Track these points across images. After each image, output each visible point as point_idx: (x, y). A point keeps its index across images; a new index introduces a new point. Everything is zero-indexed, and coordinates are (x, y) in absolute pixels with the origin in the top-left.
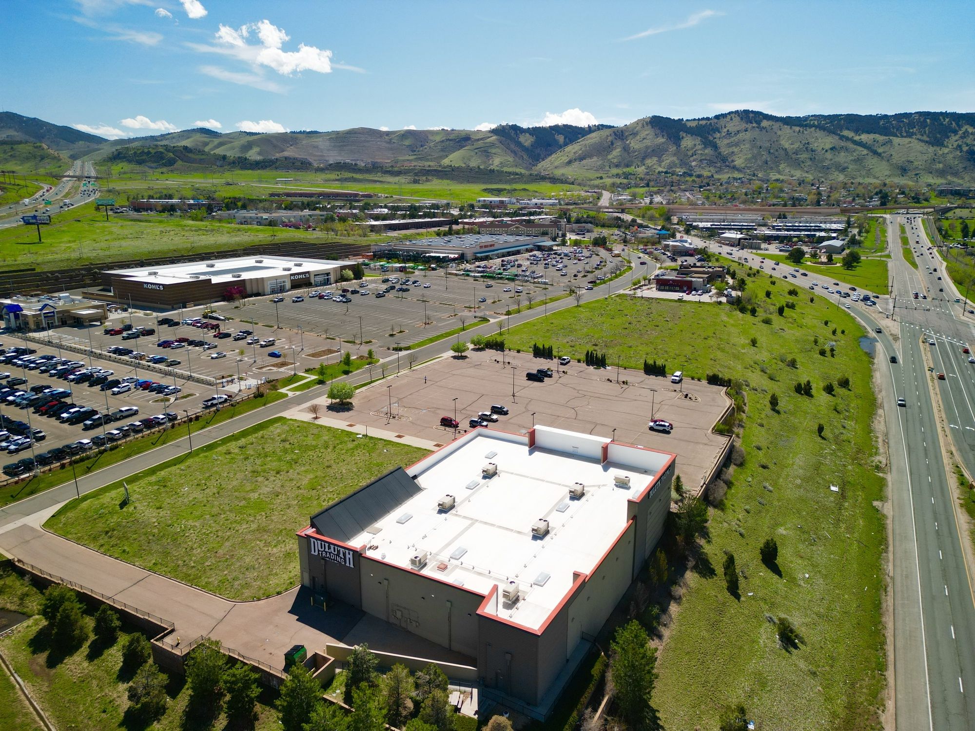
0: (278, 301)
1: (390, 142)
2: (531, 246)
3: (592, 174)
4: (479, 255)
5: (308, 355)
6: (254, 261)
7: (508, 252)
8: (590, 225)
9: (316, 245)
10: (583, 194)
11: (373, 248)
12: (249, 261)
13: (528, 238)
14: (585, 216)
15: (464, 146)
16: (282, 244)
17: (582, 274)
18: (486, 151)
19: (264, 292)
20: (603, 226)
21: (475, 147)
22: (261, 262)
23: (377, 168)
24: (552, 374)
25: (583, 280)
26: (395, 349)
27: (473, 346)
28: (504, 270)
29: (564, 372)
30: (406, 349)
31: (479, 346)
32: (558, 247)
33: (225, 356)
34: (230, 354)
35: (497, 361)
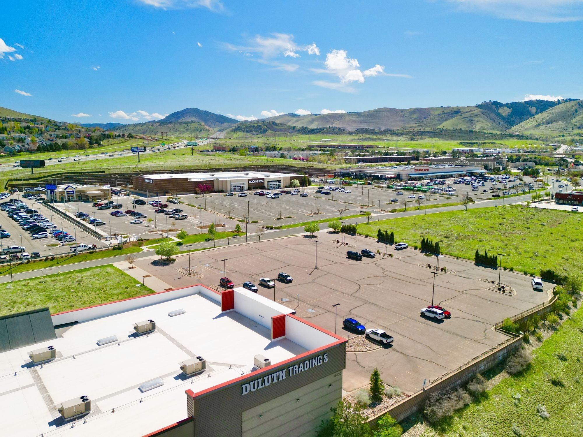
0: (228, 196)
1: (403, 116)
6: (243, 174)
15: (455, 117)
17: (492, 191)
19: (227, 190)
21: (463, 117)
22: (247, 174)
23: (388, 131)
24: (374, 255)
25: (489, 195)
26: (268, 228)
27: (332, 230)
28: (426, 185)
29: (390, 255)
30: (277, 228)
31: (337, 230)
32: (490, 175)
33: (141, 223)
34: (145, 222)
35: (338, 242)
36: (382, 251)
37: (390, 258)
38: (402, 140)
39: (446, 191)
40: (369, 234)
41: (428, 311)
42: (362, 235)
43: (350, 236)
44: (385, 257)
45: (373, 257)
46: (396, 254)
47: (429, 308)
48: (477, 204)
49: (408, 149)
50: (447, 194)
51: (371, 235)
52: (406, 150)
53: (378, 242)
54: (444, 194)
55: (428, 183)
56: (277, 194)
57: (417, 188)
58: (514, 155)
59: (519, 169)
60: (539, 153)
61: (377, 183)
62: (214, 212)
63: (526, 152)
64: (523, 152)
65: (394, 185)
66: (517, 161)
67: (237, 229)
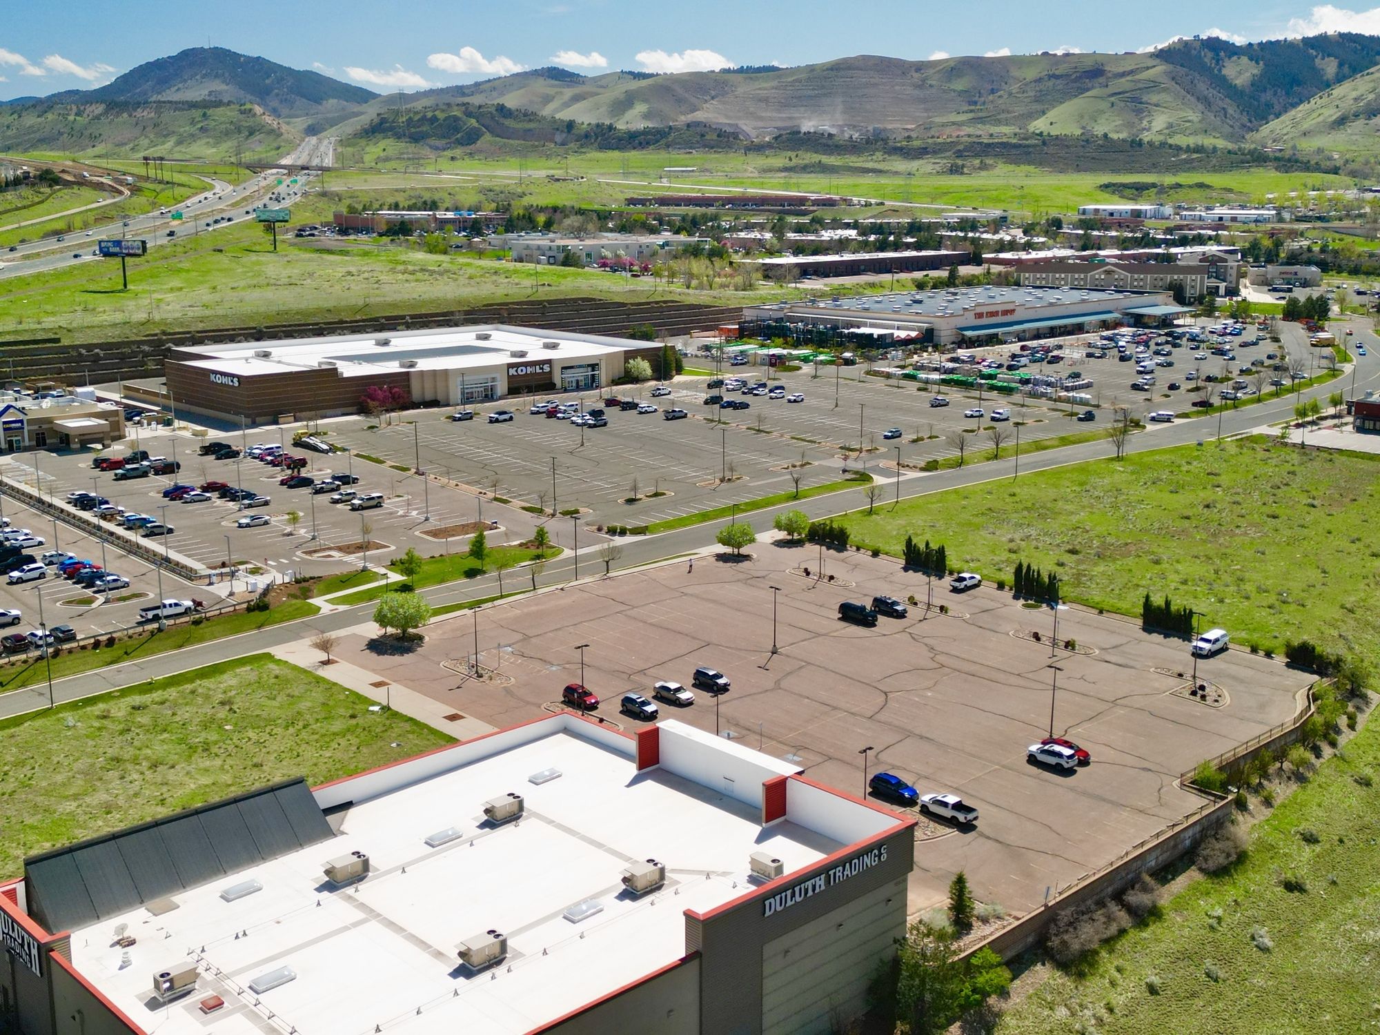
0: (460, 419)
1: (921, 86)
2: (1117, 316)
4: (968, 333)
5: (427, 533)
6: (473, 335)
7: (1052, 328)
8: (1314, 269)
10: (1351, 194)
12: (465, 336)
13: (1120, 296)
14: (1316, 249)
15: (1088, 90)
16: (549, 302)
17: (1192, 385)
18: (1137, 100)
19: (448, 399)
20: (1355, 271)
21: (1110, 90)
22: (486, 337)
23: (876, 141)
24: (905, 611)
25: (1183, 399)
26: (612, 531)
27: (782, 535)
28: (1010, 368)
29: (942, 608)
30: (637, 531)
31: (796, 536)
32: (1189, 320)
33: (266, 523)
34: (278, 521)
35: (807, 573)
36: (921, 597)
37: (943, 616)
38: (922, 171)
39: (1067, 389)
40: (881, 545)
41: (1043, 752)
42: (862, 551)
43: (832, 552)
44: (929, 615)
45: (901, 615)
46: (955, 603)
47: (1045, 743)
48: (1152, 434)
49: (943, 210)
50: (1067, 400)
51: (887, 548)
52: (939, 212)
53: (906, 569)
54: (1059, 400)
55: (1014, 356)
56: (601, 413)
57: (983, 377)
58: (1265, 232)
59: (1275, 290)
60: (1336, 224)
61: (871, 359)
62: (444, 480)
63: (1299, 220)
64: (1291, 221)
65: (922, 368)
66: (1269, 261)
67: (540, 538)
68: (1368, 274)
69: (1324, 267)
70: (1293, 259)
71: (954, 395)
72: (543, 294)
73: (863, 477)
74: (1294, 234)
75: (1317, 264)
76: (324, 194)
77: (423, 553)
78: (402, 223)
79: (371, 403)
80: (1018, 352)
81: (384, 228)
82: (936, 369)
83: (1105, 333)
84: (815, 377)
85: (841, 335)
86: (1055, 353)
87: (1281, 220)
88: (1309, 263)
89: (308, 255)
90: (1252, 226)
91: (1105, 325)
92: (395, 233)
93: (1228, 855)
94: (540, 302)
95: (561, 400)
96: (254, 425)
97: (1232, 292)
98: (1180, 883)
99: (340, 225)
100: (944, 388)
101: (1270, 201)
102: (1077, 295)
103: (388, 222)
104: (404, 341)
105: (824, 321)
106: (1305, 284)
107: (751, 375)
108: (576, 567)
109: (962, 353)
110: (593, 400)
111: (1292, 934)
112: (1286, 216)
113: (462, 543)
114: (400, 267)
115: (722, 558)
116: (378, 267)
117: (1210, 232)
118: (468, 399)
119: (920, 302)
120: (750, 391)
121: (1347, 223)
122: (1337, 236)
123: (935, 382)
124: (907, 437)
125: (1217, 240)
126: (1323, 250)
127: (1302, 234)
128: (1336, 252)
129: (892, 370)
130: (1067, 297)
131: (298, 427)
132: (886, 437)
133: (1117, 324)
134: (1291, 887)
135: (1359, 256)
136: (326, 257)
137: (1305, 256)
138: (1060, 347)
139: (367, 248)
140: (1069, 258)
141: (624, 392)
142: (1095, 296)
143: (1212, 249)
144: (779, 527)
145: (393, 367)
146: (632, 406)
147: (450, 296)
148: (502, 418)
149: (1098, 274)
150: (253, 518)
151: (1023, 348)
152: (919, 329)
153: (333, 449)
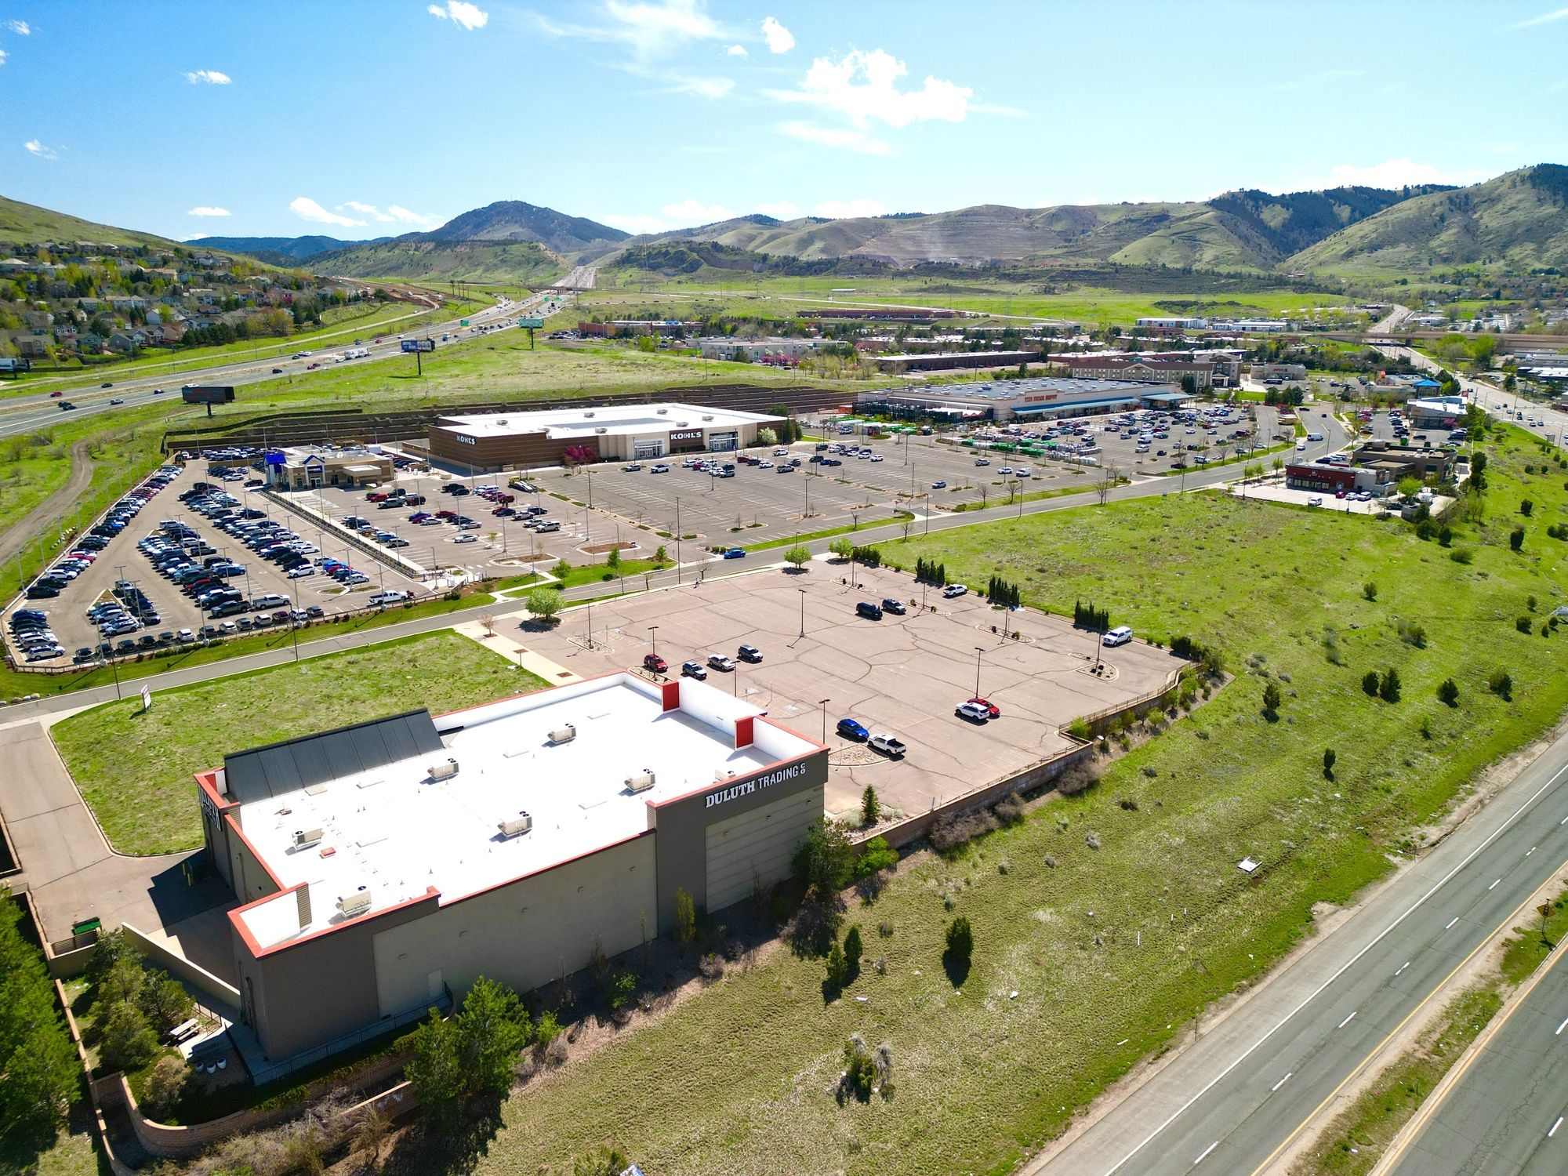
0: (630, 470)
1: (1027, 227)
2: (1135, 400)
3: (1387, 276)
4: (1020, 412)
5: (584, 549)
6: (655, 410)
7: (1086, 409)
8: (1301, 366)
9: (770, 389)
11: (861, 398)
13: (1142, 386)
14: (1308, 351)
15: (1154, 231)
16: (715, 387)
17: (1176, 452)
18: (1192, 239)
19: (626, 456)
21: (1171, 231)
22: (663, 412)
23: (991, 269)
24: (905, 610)
25: (1166, 463)
26: (716, 551)
27: (835, 555)
28: (1044, 438)
29: (933, 609)
31: (845, 556)
32: (1193, 405)
33: (474, 540)
34: (482, 539)
35: (844, 581)
36: (919, 600)
37: (933, 616)
38: (1023, 291)
40: (904, 564)
41: (966, 707)
42: (889, 568)
44: (923, 613)
45: (901, 613)
46: (944, 606)
47: (969, 702)
49: (1031, 321)
51: (907, 566)
53: (916, 581)
55: (1050, 429)
56: (732, 467)
57: (1022, 445)
58: (1275, 339)
59: (1268, 382)
60: (1333, 333)
61: (941, 431)
62: (608, 513)
63: (1305, 329)
64: (1299, 330)
65: (976, 437)
66: (1270, 361)
67: (660, 555)
68: (1345, 371)
69: (1310, 365)
70: (1289, 359)
71: (997, 457)
72: (711, 381)
73: (909, 515)
74: (1296, 340)
75: (1305, 363)
76: (578, 308)
77: (574, 563)
78: (626, 329)
79: (568, 458)
80: (1056, 426)
81: (612, 333)
82: (990, 439)
83: (1127, 413)
84: (898, 443)
85: (925, 413)
86: (1083, 428)
87: (1290, 330)
88: (1299, 362)
89: (554, 353)
90: (1266, 334)
91: (1127, 407)
92: (621, 337)
93: (1082, 782)
94: (708, 387)
95: (703, 457)
96: (486, 472)
97: (1234, 383)
98: (1043, 800)
99: (583, 330)
100: (989, 452)
101: (1284, 315)
102: (1110, 384)
103: (617, 328)
104: (603, 414)
105: (912, 402)
106: (1294, 378)
107: (849, 442)
108: (680, 576)
109: (1013, 427)
110: (728, 458)
111: (1117, 838)
112: (1295, 326)
113: (603, 557)
114: (618, 362)
115: (787, 571)
116: (603, 361)
117: (1232, 339)
118: (641, 455)
119: (989, 389)
120: (846, 453)
121: (1341, 332)
122: (1331, 342)
123: (985, 448)
124: (950, 487)
125: (1234, 345)
126: (1313, 353)
127: (1304, 341)
128: (1322, 354)
129: (955, 439)
130: (1101, 386)
131: (513, 474)
132: (934, 487)
133: (1137, 407)
134: (1126, 806)
135: (1340, 357)
136: (567, 353)
137: (1297, 358)
138: (1087, 423)
139: (597, 347)
140: (1114, 357)
141: (752, 453)
142: (1123, 385)
143: (1225, 351)
144: (832, 550)
145: (590, 432)
146: (755, 463)
147: (643, 382)
148: (661, 470)
149: (1131, 370)
150: (466, 536)
151: (1059, 424)
152: (983, 409)
153: (535, 490)
